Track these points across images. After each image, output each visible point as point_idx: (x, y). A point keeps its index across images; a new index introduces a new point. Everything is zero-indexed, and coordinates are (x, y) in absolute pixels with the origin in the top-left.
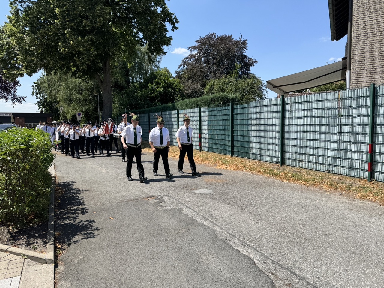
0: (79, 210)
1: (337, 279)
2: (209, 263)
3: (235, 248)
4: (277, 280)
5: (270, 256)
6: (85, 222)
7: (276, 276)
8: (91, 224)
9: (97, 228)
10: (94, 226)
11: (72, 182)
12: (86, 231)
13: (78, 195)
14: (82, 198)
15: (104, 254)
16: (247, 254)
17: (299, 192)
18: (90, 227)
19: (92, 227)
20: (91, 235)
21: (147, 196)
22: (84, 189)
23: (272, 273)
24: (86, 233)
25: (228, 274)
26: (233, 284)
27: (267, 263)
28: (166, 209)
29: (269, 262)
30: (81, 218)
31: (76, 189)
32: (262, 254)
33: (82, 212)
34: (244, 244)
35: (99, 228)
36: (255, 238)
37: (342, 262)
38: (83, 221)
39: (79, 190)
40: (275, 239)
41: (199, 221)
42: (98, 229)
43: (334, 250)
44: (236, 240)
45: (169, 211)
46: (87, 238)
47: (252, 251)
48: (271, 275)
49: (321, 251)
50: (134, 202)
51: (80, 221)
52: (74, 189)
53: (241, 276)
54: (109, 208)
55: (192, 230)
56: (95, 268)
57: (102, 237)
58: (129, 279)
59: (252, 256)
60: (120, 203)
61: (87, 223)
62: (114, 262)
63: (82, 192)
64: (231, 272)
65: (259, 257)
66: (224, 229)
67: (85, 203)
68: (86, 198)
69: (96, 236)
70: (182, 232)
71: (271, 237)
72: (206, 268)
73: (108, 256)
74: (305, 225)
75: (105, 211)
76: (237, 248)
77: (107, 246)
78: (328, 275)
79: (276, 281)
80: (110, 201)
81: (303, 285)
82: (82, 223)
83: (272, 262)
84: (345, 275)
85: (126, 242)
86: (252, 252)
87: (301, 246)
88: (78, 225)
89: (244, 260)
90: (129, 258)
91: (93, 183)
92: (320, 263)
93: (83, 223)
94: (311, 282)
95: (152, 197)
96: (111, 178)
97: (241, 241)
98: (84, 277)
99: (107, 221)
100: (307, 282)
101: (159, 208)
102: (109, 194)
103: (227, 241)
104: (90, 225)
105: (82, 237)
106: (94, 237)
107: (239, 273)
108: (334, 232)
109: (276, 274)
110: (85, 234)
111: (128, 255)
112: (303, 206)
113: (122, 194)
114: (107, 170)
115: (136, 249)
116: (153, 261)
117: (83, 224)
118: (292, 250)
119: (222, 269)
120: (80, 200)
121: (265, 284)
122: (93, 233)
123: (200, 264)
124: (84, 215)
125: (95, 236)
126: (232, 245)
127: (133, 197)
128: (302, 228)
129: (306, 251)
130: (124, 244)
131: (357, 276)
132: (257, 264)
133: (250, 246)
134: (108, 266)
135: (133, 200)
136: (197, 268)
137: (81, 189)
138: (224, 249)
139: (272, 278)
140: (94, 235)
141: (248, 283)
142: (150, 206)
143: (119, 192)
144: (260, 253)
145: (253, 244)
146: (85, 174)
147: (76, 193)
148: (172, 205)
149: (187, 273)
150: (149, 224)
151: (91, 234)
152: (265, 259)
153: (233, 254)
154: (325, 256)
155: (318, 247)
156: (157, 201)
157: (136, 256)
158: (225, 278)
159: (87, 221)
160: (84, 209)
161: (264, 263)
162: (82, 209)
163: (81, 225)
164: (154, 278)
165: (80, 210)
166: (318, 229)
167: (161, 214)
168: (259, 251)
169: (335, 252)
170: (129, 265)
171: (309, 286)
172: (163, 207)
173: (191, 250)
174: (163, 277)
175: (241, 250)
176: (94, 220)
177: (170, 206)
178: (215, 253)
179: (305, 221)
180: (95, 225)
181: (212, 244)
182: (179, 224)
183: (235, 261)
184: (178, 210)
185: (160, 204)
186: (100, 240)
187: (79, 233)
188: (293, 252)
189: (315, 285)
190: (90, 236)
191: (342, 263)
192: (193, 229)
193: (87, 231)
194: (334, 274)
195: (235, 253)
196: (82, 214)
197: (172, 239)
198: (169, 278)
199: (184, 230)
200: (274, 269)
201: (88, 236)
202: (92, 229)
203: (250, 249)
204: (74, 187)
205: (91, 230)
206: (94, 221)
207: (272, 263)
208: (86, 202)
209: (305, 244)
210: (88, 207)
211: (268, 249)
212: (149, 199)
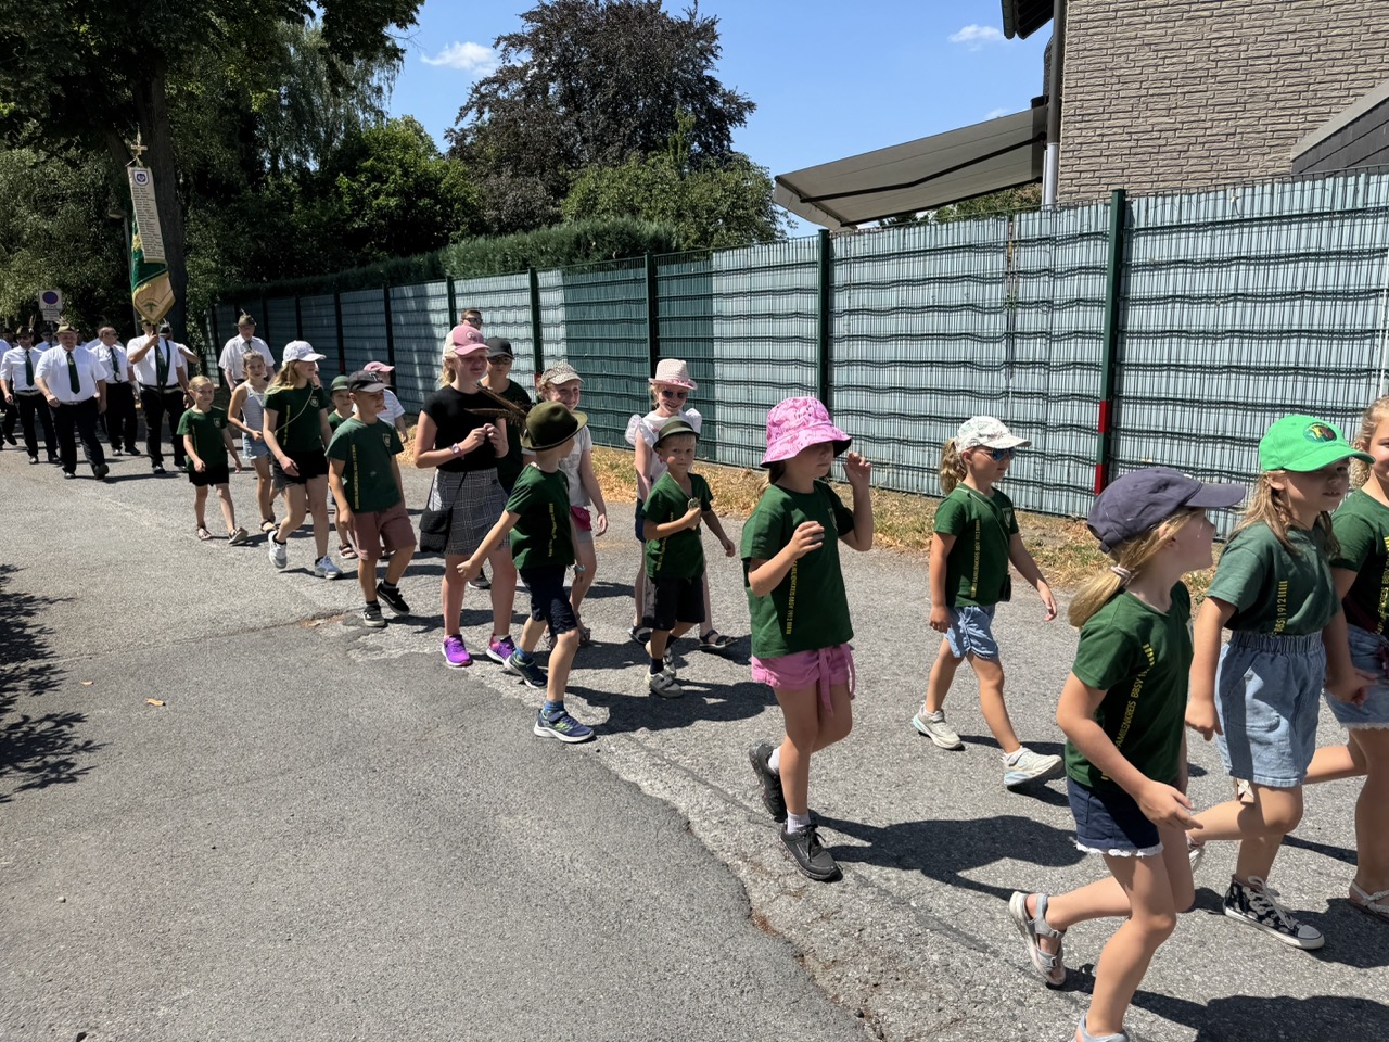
0: (19, 678)
1: (958, 857)
2: (522, 840)
3: (625, 778)
4: (759, 880)
5: (745, 796)
6: (41, 721)
7: (757, 866)
8: (64, 727)
9: (88, 743)
10: (78, 735)
11: (6, 569)
12: (38, 758)
13: (24, 619)
14: (40, 632)
15: (104, 840)
16: (665, 795)
17: (870, 570)
18: (60, 742)
19: (70, 739)
20: (61, 773)
21: (313, 612)
22: (51, 595)
23: (744, 857)
24: (38, 764)
25: (587, 875)
26: (601, 908)
27: (733, 823)
28: (383, 656)
29: (739, 817)
30: (28, 706)
31: (16, 594)
32: (719, 793)
33: (32, 683)
34: (659, 762)
35: (96, 743)
36: (702, 735)
37: (981, 800)
38: (34, 718)
39: (31, 600)
40: (769, 735)
41: (505, 695)
42: (92, 745)
43: (960, 761)
44: (632, 751)
45: (395, 665)
46: (43, 785)
47: (686, 783)
48: (740, 862)
49: (919, 767)
50: (259, 636)
51: (21, 720)
52: (7, 598)
53: (634, 878)
54: (149, 665)
55: (475, 728)
56: (61, 898)
57: (104, 778)
58: (198, 926)
59: (682, 804)
60: (197, 642)
61: (48, 725)
62: (144, 867)
63: (42, 606)
64: (600, 867)
65: (704, 804)
66: (594, 716)
67: (48, 650)
68: (56, 627)
69: (83, 772)
70: (435, 736)
71: (756, 730)
72: (508, 862)
73: (123, 847)
74: (875, 681)
75: (132, 676)
76: (631, 778)
77: (122, 811)
78: (932, 846)
79: (755, 881)
80: (159, 637)
81: (844, 887)
82: (25, 729)
83: (750, 817)
84: (984, 842)
85: (207, 787)
86: (684, 786)
87: (855, 756)
88: (10, 734)
89: (651, 820)
90: (209, 849)
91: (93, 569)
92: (908, 809)
93: (32, 726)
94: (873, 877)
95: (330, 615)
96: (173, 547)
97: (649, 750)
98: (7, 939)
99: (134, 715)
100: (861, 876)
101: (353, 654)
102: (158, 608)
103: (599, 754)
104: (60, 735)
105: (20, 783)
106: (72, 779)
107: (629, 867)
108: (968, 700)
109: (756, 859)
110: (34, 770)
111: (205, 839)
112: (877, 617)
113: (208, 609)
114: (162, 520)
115: (240, 813)
116: (305, 853)
117: (32, 729)
118: (823, 771)
119: (567, 858)
120: (30, 637)
121: (715, 897)
122: (72, 761)
123: (487, 849)
124: (41, 693)
125: (77, 773)
126: (615, 768)
127: (254, 619)
128: (866, 692)
129: (866, 771)
130: (195, 798)
131: (1024, 842)
132: (696, 829)
133: (679, 767)
134: (118, 887)
135: (253, 630)
136: (473, 863)
137: (38, 595)
138: (585, 785)
139: (743, 873)
140: (71, 771)
141: (657, 898)
142: (322, 651)
143: (201, 600)
144: (712, 787)
145: (692, 758)
146: (65, 536)
147: (14, 613)
148: (407, 643)
149: (432, 886)
150: (305, 717)
151: (61, 768)
152: (726, 808)
153: (614, 801)
154: (929, 784)
155: (908, 755)
156: (352, 628)
157: (239, 839)
158: (576, 888)
159: (48, 718)
160: (41, 671)
161: (722, 822)
162: (33, 671)
163: (19, 735)
164: (302, 915)
165: (26, 678)
166: (916, 695)
167: (359, 677)
168: (707, 783)
169: (962, 768)
170: (205, 876)
171: (865, 890)
172: (372, 650)
173: (462, 800)
174: (337, 909)
175: (645, 784)
176: (79, 715)
177: (401, 646)
178: (550, 802)
179: (876, 670)
180: (79, 733)
181: (543, 771)
182: (425, 710)
183: (618, 825)
184: (430, 656)
185: (360, 640)
186: (94, 790)
187: (8, 769)
188: (823, 778)
189: (884, 887)
190: (53, 776)
191: (980, 804)
192: (479, 721)
193: (44, 756)
194: (951, 843)
195: (624, 796)
196: (31, 693)
197: (392, 766)
198: (360, 908)
199: (443, 730)
200: (752, 842)
201: (46, 776)
202: (67, 748)
203: (678, 779)
204: (8, 590)
205: (61, 751)
206: (78, 718)
207: (749, 820)
208: (53, 643)
209: (867, 747)
210: (59, 663)
211: (740, 773)
212: (318, 622)
